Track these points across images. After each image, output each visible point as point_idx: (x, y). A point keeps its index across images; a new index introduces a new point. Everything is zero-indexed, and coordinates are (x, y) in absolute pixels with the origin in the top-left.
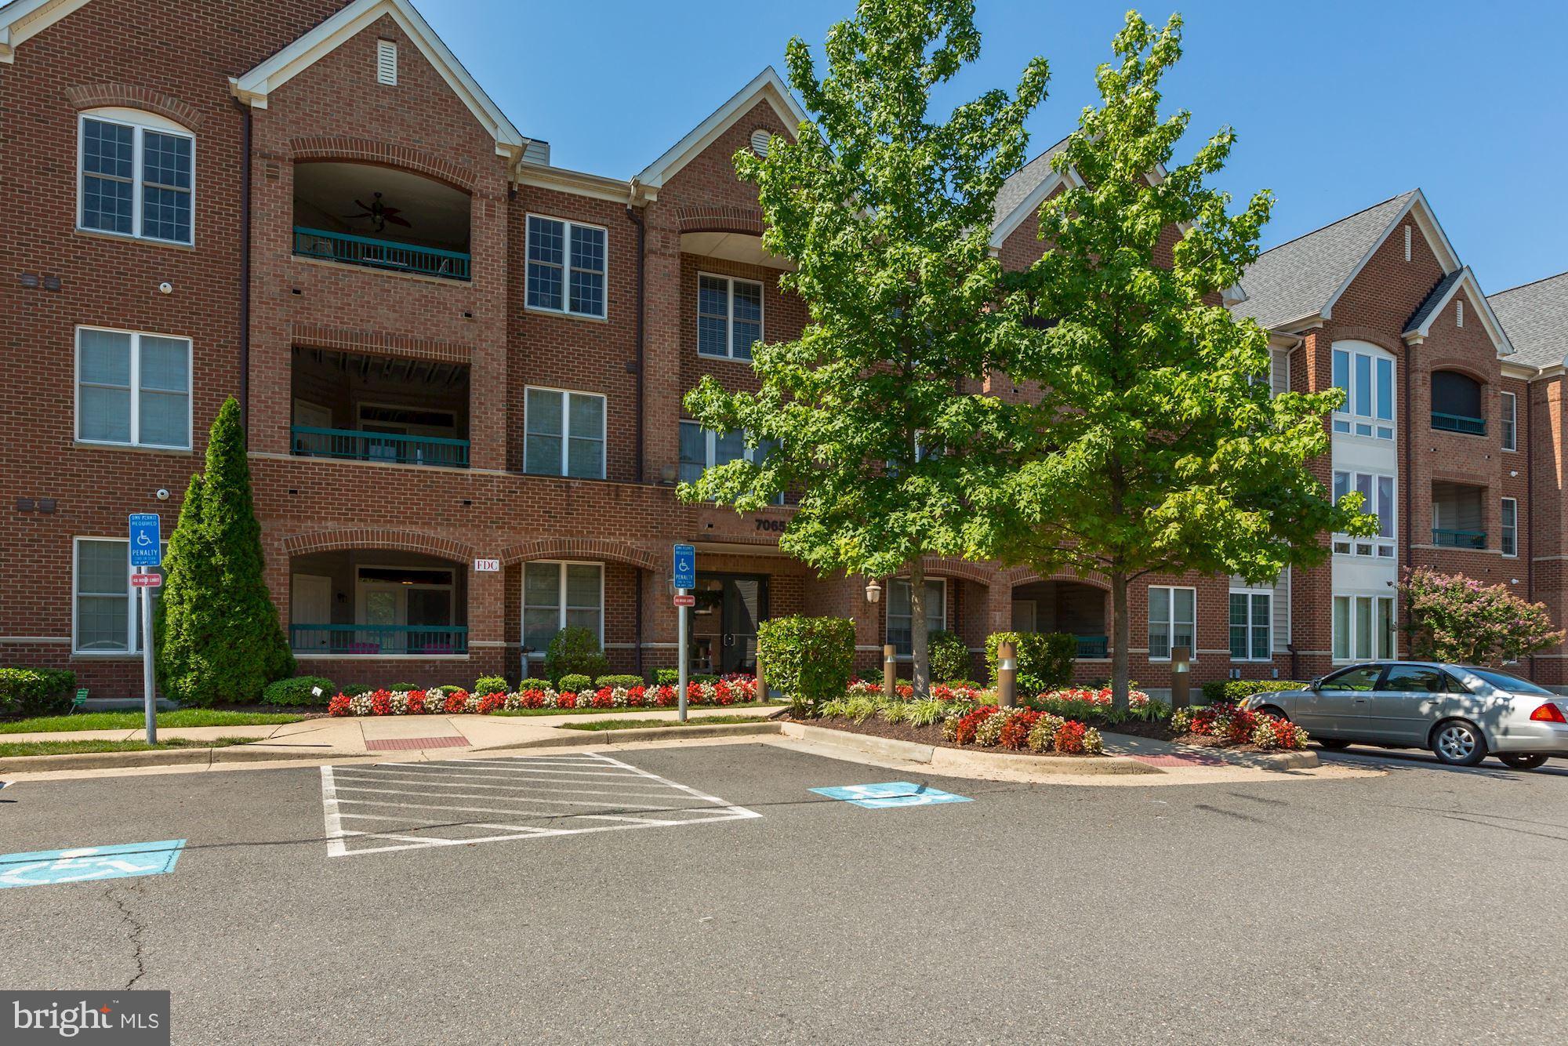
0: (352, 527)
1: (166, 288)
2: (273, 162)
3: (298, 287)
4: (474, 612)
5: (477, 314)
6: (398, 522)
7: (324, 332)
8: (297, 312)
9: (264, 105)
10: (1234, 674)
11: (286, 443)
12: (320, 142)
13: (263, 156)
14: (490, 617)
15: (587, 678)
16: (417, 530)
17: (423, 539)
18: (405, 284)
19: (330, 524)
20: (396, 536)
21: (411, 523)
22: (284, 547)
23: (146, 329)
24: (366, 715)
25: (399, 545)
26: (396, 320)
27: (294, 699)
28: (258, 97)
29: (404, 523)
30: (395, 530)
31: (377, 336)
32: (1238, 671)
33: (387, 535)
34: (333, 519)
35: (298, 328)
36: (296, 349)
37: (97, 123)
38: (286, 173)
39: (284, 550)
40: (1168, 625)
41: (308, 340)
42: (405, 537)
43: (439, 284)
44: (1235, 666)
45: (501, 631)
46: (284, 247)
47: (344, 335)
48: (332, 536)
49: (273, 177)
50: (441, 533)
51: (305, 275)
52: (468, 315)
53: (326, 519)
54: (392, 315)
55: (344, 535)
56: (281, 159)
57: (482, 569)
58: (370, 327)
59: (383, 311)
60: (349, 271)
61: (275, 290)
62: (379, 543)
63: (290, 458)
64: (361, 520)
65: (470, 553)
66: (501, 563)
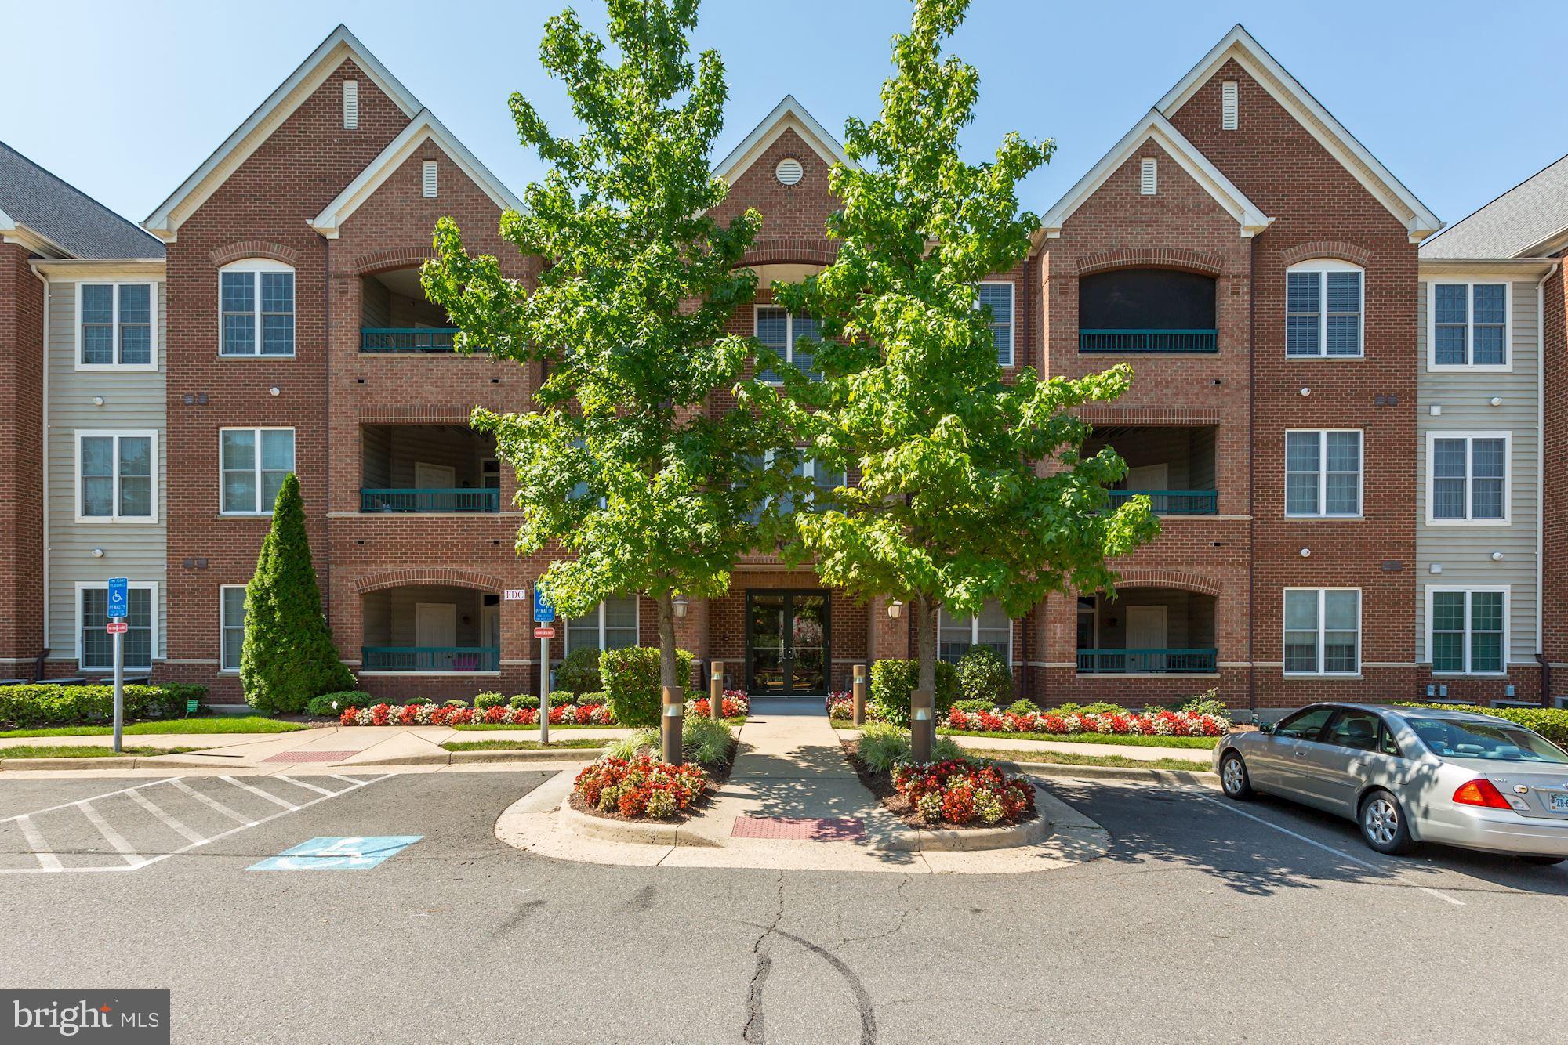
0: (407, 568)
1: (275, 391)
2: (344, 280)
3: (361, 377)
4: (505, 635)
5: (504, 379)
6: (442, 562)
7: (383, 411)
8: (362, 398)
9: (336, 236)
10: (1437, 690)
11: (356, 504)
12: (378, 256)
13: (337, 277)
14: (517, 639)
15: (571, 695)
16: (456, 568)
17: (461, 575)
18: (445, 363)
19: (389, 566)
20: (438, 574)
21: (452, 562)
22: (355, 587)
23: (264, 425)
24: (366, 725)
25: (443, 580)
26: (438, 394)
27: (323, 710)
28: (330, 230)
29: (446, 562)
30: (439, 568)
31: (424, 409)
32: (1444, 688)
33: (433, 573)
34: (391, 562)
35: (365, 411)
36: (365, 426)
37: (231, 274)
38: (354, 287)
39: (356, 589)
40: (1316, 634)
41: (371, 418)
42: (447, 573)
43: (473, 358)
44: (1439, 682)
45: (527, 651)
46: (353, 346)
47: (398, 411)
48: (390, 577)
49: (344, 292)
50: (476, 569)
51: (368, 367)
52: (496, 381)
53: (386, 562)
54: (435, 390)
55: (399, 575)
56: (348, 276)
57: (510, 598)
58: (417, 402)
59: (428, 387)
60: (402, 358)
61: (346, 382)
62: (427, 580)
63: (358, 515)
64: (412, 562)
65: (500, 584)
66: (526, 593)
